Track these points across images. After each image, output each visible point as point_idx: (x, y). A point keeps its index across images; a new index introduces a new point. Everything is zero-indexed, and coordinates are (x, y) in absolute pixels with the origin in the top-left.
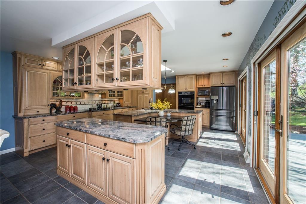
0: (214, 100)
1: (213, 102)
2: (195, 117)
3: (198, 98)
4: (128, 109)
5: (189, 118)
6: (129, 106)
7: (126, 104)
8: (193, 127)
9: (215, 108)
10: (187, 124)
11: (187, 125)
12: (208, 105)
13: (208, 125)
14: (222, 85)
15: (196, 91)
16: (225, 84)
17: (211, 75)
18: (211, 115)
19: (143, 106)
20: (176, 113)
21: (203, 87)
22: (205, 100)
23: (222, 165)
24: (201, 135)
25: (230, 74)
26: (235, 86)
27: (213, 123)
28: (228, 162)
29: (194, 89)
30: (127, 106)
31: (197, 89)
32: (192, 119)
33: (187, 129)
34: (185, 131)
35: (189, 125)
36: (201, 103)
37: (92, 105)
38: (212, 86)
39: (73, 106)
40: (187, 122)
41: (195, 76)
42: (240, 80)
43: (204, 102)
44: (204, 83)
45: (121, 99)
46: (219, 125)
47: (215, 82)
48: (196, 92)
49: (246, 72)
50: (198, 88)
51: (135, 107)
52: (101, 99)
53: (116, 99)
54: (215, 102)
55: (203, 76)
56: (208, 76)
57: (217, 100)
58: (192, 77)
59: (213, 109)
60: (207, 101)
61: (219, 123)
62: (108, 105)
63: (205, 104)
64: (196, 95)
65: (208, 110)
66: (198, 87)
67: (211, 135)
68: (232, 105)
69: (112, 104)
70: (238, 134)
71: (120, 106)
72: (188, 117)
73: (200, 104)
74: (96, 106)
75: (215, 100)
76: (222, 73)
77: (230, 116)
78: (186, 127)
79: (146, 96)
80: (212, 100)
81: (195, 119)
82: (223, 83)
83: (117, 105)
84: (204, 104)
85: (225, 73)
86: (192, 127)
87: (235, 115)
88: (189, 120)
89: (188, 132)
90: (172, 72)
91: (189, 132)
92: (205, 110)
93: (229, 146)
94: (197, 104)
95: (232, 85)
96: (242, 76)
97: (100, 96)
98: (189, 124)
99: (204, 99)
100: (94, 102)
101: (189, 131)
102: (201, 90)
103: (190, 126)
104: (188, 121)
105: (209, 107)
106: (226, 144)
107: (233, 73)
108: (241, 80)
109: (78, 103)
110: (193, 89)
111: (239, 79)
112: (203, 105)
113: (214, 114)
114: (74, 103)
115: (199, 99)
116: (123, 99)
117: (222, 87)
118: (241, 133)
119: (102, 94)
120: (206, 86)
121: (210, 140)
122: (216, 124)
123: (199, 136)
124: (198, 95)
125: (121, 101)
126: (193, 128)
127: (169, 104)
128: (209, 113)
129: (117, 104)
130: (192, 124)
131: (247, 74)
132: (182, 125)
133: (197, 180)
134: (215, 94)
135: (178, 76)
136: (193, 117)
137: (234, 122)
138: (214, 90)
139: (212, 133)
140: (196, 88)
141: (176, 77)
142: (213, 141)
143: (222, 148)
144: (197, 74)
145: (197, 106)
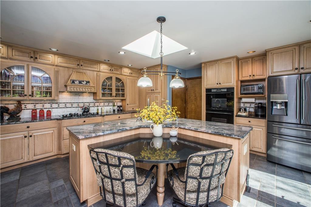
0: (276, 103)
1: (274, 107)
3: (241, 99)
4: (130, 114)
7: (130, 107)
10: (204, 175)
11: (203, 178)
12: (261, 111)
13: (264, 150)
14: (297, 71)
15: (237, 86)
16: (306, 68)
17: (269, 55)
18: (269, 132)
21: (251, 78)
22: (256, 104)
29: (233, 83)
31: (239, 82)
33: (204, 187)
35: (210, 178)
36: (248, 109)
37: (78, 108)
38: (271, 75)
40: (202, 170)
41: (235, 59)
43: (253, 105)
44: (252, 71)
45: (123, 100)
48: (237, 89)
50: (242, 82)
52: (92, 100)
53: (117, 101)
54: (279, 107)
55: (250, 59)
57: (284, 103)
58: (229, 62)
60: (260, 105)
63: (256, 111)
64: (238, 95)
65: (262, 123)
66: (240, 79)
69: (112, 107)
73: (245, 110)
75: (281, 104)
76: (299, 45)
78: (200, 182)
79: (156, 96)
80: (272, 102)
82: (301, 66)
84: (252, 110)
85: (306, 45)
86: (219, 181)
88: (208, 165)
90: (191, 54)
91: (212, 192)
92: (254, 121)
94: (240, 110)
98: (209, 175)
99: (253, 100)
102: (246, 85)
103: (215, 179)
104: (205, 168)
105: (263, 117)
110: (231, 83)
112: (252, 112)
114: (47, 106)
115: (244, 100)
116: (125, 100)
117: (299, 74)
120: (256, 78)
124: (241, 94)
125: (124, 103)
126: (223, 182)
127: (176, 112)
128: (265, 129)
129: (118, 106)
130: (220, 174)
132: (188, 177)
135: (205, 63)
140: (237, 82)
141: (203, 65)
144: (240, 56)
145: (239, 114)
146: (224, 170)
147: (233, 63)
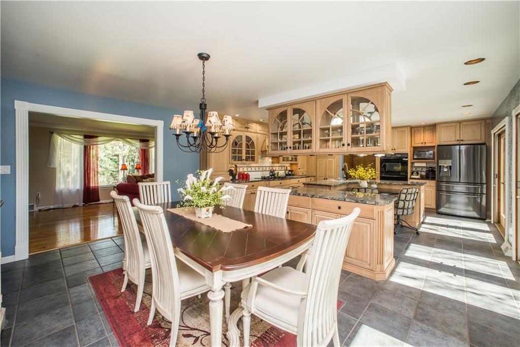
0: (444, 167)
1: (442, 170)
2: (417, 189)
3: (412, 163)
5: (410, 191)
6: (304, 174)
7: (301, 172)
8: (414, 203)
9: (445, 180)
10: (406, 199)
11: (406, 201)
12: (431, 174)
13: (434, 206)
14: (458, 142)
16: (465, 141)
17: (438, 128)
18: (439, 190)
19: (326, 174)
20: (385, 186)
21: (423, 145)
22: (427, 167)
23: (464, 253)
24: (424, 220)
25: (475, 124)
26: (485, 144)
27: (442, 205)
28: (474, 252)
29: (407, 150)
30: (302, 174)
31: (412, 149)
32: (413, 192)
33: (406, 206)
34: (403, 208)
35: (409, 201)
36: (419, 173)
38: (440, 144)
39: (246, 173)
40: (406, 196)
41: (409, 129)
42: (494, 134)
43: (425, 170)
44: (424, 139)
45: (294, 164)
46: (454, 209)
47: (444, 137)
48: (411, 154)
49: (505, 126)
50: (414, 147)
51: (314, 176)
52: (271, 165)
53: (287, 165)
54: (445, 170)
55: (422, 128)
56: (433, 127)
57: (449, 167)
58: (403, 131)
59: (442, 182)
60: (430, 169)
61: (453, 206)
62: (279, 173)
63: (427, 174)
64: (411, 159)
65: (432, 183)
66: (413, 145)
67: (441, 221)
68: (479, 175)
70: (492, 222)
71: (293, 175)
72: (408, 189)
73: (417, 173)
74: (267, 174)
75: (447, 167)
76: (460, 122)
77: (474, 194)
78: (405, 203)
80: (440, 166)
81: (418, 193)
82: (461, 139)
83: (290, 173)
84: (424, 174)
85: (464, 123)
86: (412, 204)
87: (485, 192)
89: (407, 211)
91: (409, 210)
93: (473, 236)
94: (412, 174)
95: (478, 142)
96: (498, 129)
97: (270, 160)
98: (409, 199)
99: (424, 165)
100: (264, 169)
101: (408, 208)
102: (418, 151)
103: (411, 202)
104: (408, 195)
105: (433, 178)
106: (468, 233)
107: (480, 122)
108: (496, 134)
109: (249, 169)
110: (405, 149)
111: (492, 132)
113: (444, 189)
114: (245, 169)
115: (416, 165)
116: (297, 164)
117: (460, 145)
118: (499, 222)
119: (273, 158)
120: (427, 145)
121: (440, 227)
122: (446, 208)
123: (422, 220)
124: (414, 159)
125: (294, 167)
126: (414, 205)
128: (434, 188)
129: (290, 171)
130: (413, 200)
131: (507, 128)
132: (399, 200)
133: (430, 262)
134: (445, 156)
136: (414, 190)
137: (484, 203)
138: (444, 151)
139: (442, 219)
140: (410, 148)
142: (445, 228)
143: (462, 237)
144: (412, 125)
145: (412, 176)
146: (415, 198)
147: (408, 131)
